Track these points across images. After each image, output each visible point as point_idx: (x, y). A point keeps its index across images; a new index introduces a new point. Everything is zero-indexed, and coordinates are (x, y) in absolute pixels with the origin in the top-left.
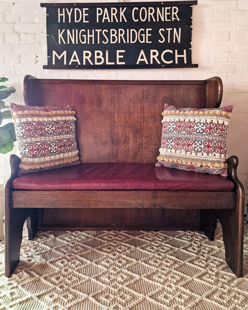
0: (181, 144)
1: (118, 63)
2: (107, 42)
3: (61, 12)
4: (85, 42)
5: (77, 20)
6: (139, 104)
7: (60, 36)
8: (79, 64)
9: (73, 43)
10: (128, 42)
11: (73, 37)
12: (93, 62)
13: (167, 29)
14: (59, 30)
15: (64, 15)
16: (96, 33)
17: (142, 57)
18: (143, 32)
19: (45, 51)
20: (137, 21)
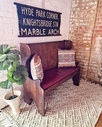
1: (44, 34)
2: (40, 26)
4: (33, 25)
5: (30, 14)
7: (24, 21)
8: (32, 35)
9: (29, 25)
10: (46, 26)
11: (29, 22)
12: (36, 34)
13: (55, 22)
14: (23, 18)
15: (24, 10)
16: (36, 21)
18: (50, 23)
19: (16, 28)
20: (48, 18)
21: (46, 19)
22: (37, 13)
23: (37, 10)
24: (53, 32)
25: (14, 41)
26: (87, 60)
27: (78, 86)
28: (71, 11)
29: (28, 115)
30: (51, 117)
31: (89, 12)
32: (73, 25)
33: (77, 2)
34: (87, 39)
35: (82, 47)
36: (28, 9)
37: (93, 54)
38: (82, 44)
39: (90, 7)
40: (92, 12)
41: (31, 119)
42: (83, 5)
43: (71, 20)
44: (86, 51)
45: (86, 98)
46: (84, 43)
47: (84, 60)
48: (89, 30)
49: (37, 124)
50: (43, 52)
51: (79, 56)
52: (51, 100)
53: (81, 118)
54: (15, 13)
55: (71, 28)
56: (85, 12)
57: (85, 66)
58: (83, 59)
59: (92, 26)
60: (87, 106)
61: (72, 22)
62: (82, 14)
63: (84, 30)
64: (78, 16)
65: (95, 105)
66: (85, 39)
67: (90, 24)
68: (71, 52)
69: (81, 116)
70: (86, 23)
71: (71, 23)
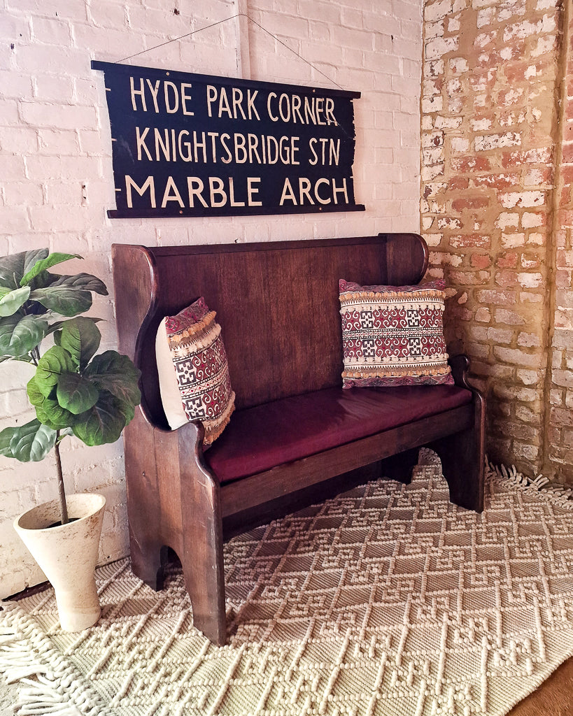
0: (388, 347)
1: (251, 203)
2: (230, 160)
3: (137, 87)
4: (189, 159)
5: (172, 108)
6: (305, 284)
7: (140, 142)
8: (182, 205)
9: (168, 159)
10: (265, 162)
11: (166, 146)
12: (209, 202)
13: (321, 140)
14: (137, 129)
15: (142, 92)
16: (209, 139)
17: (288, 193)
18: (287, 143)
19: (101, 174)
20: (276, 119)
21: (262, 127)
22: (210, 100)
23: (209, 87)
24: (312, 193)
25: (88, 236)
26: (531, 350)
27: (480, 511)
28: (423, 79)
29: (138, 636)
30: (261, 649)
31: (516, 74)
32: (437, 153)
33: (450, 29)
34: (520, 223)
35: (501, 270)
36: (162, 86)
37: (565, 313)
38: (493, 253)
39: (521, 49)
40: (531, 71)
41: (147, 654)
42: (483, 41)
43: (424, 127)
44: (523, 295)
45: (508, 575)
46: (507, 246)
47: (519, 353)
48: (529, 172)
49: (174, 676)
50: (246, 295)
51: (489, 325)
52: (282, 575)
53: (440, 667)
54: (98, 109)
55: (432, 165)
56: (498, 76)
57: (529, 386)
58: (509, 346)
59: (540, 151)
60: (498, 616)
61: (435, 135)
62: (483, 87)
63: (502, 176)
64: (463, 100)
65: (548, 613)
66: (510, 224)
67: (527, 139)
68: (413, 297)
69: (442, 656)
70: (509, 135)
71: (428, 140)
